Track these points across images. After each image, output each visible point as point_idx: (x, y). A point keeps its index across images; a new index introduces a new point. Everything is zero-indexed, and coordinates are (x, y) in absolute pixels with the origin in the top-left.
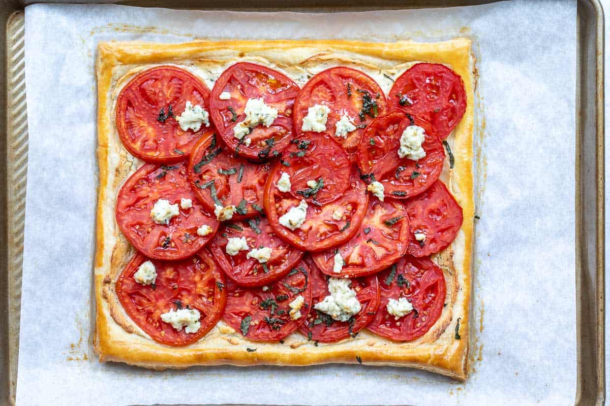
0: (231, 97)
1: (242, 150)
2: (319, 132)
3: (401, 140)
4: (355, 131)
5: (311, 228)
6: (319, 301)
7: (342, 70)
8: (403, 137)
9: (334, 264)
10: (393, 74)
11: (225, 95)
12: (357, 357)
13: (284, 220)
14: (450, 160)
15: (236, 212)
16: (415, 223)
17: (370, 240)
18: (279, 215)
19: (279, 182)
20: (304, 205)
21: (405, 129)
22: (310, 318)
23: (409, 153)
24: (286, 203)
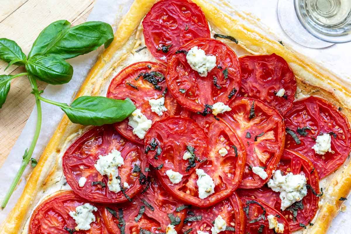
0: (86, 178)
1: (130, 194)
2: (150, 127)
3: (193, 68)
4: (165, 100)
5: (220, 177)
6: (280, 204)
7: (114, 82)
8: (191, 66)
9: (258, 176)
10: (140, 45)
11: (82, 181)
12: (340, 200)
13: (202, 194)
14: (231, 40)
15: (175, 227)
16: (263, 94)
17: (256, 138)
18: (196, 195)
19: (171, 180)
20: (200, 172)
21: (186, 60)
22: (289, 217)
23: (206, 68)
24: (190, 184)
